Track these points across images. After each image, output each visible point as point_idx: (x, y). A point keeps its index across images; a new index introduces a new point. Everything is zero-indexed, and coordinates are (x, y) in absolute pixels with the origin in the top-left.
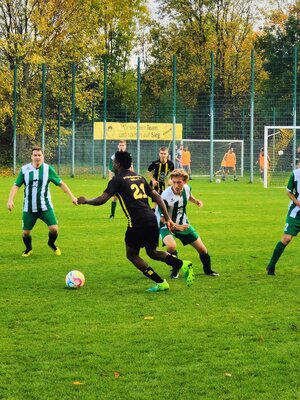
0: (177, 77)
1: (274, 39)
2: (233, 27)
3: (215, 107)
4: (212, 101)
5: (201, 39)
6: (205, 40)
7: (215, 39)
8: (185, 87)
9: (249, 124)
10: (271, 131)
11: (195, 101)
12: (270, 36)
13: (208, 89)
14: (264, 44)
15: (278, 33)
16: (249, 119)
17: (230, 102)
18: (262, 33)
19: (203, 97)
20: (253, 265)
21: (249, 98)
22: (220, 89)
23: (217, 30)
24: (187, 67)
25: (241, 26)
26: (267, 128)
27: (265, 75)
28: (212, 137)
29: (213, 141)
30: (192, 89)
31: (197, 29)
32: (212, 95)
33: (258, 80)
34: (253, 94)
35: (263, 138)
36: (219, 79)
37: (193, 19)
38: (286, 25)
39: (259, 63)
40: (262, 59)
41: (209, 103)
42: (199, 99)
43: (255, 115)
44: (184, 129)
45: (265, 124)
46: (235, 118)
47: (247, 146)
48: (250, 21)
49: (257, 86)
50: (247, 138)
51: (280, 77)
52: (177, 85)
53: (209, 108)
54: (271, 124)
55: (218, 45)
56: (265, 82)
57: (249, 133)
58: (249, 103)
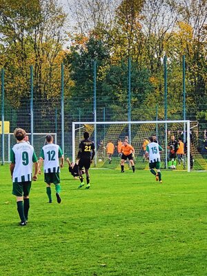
0: (5, 86)
1: (79, 56)
2: (47, 47)
3: (34, 108)
4: (32, 103)
5: (23, 56)
6: (26, 57)
7: (34, 55)
8: (11, 92)
9: (61, 121)
10: (77, 126)
11: (19, 104)
12: (75, 53)
13: (28, 94)
14: (71, 59)
15: (81, 51)
16: (61, 117)
17: (46, 104)
18: (69, 51)
19: (25, 101)
20: (64, 229)
21: (60, 100)
22: (38, 94)
23: (35, 48)
24: (12, 78)
25: (53, 46)
26: (74, 123)
27: (72, 83)
28: (32, 132)
29: (33, 134)
30: (17, 95)
31: (19, 48)
32: (32, 99)
33: (67, 87)
34: (63, 98)
35: (71, 131)
36: (37, 87)
37: (17, 41)
38: (88, 44)
39: (67, 74)
40: (70, 71)
41: (29, 105)
42: (22, 102)
43: (65, 114)
44: (11, 125)
45: (73, 121)
46: (50, 117)
47: (59, 138)
48: (60, 42)
49: (67, 92)
50: (59, 131)
51: (84, 85)
52: (5, 91)
53: (30, 108)
54: (78, 121)
55: (36, 60)
56: (72, 89)
57: (61, 127)
58: (60, 104)
